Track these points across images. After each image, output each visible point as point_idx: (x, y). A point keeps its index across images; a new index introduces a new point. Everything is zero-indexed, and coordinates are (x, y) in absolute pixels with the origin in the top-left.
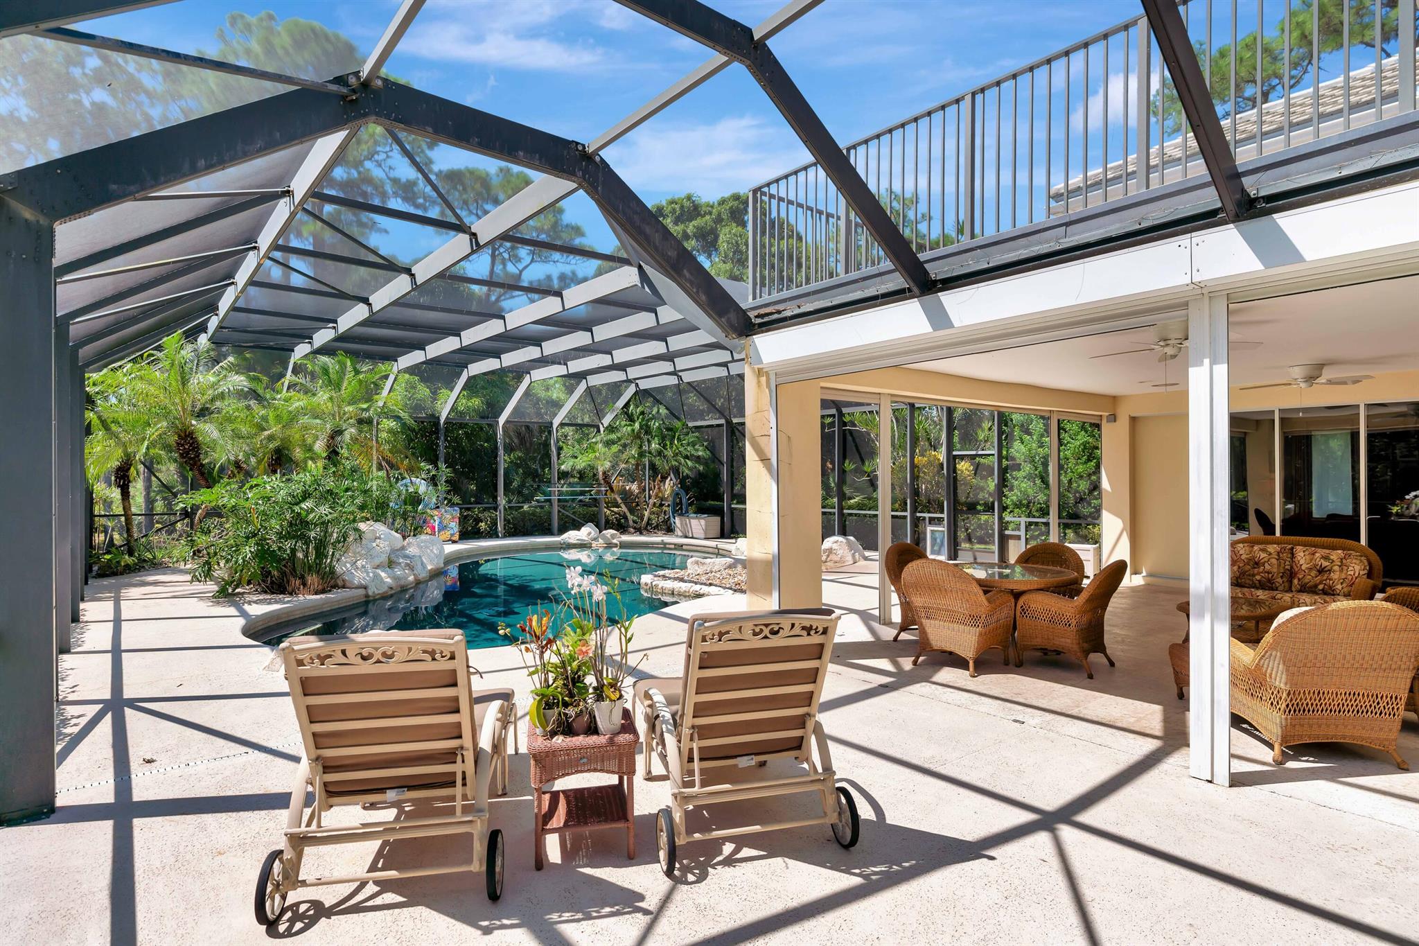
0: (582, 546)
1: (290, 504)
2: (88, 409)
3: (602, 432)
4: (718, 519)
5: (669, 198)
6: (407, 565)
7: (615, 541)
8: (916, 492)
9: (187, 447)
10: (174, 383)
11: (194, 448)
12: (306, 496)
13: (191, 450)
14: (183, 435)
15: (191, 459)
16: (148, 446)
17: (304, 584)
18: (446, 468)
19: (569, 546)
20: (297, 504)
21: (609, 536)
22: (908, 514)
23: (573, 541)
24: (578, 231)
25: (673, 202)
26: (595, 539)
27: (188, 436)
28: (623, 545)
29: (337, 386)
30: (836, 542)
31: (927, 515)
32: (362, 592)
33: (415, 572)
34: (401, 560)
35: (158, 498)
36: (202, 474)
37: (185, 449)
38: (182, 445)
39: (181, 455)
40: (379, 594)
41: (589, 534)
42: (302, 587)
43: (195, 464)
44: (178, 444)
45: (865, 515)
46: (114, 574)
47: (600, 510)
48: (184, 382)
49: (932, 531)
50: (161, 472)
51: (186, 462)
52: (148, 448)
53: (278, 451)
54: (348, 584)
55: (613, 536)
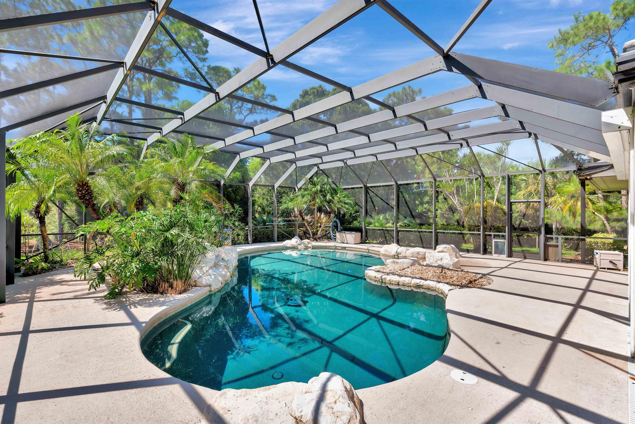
0: (293, 248)
1: (162, 231)
2: (9, 163)
3: (297, 191)
4: (360, 234)
5: (311, 87)
6: (225, 266)
7: (309, 245)
8: (485, 222)
9: (84, 192)
10: (75, 150)
11: (89, 193)
12: (172, 225)
13: (86, 194)
14: (81, 184)
15: (86, 200)
16: (55, 189)
17: (171, 286)
18: (239, 207)
19: (287, 248)
20: (167, 231)
21: (306, 243)
22: (481, 233)
23: (288, 245)
24: (274, 98)
25: (313, 88)
26: (299, 244)
27: (85, 185)
28: (314, 248)
29: (182, 155)
30: (446, 248)
31: (492, 234)
32: (208, 289)
33: (230, 270)
34: (221, 263)
35: (66, 223)
36: (94, 210)
37: (82, 193)
38: (81, 191)
39: (80, 198)
40: (217, 289)
41: (297, 242)
42: (170, 289)
43: (89, 203)
44: (78, 190)
45: (448, 233)
46: (34, 274)
47: (295, 230)
48: (82, 149)
49: (495, 242)
50: (68, 210)
51: (83, 202)
52: (54, 191)
53: (141, 197)
54: (198, 284)
55: (309, 243)
